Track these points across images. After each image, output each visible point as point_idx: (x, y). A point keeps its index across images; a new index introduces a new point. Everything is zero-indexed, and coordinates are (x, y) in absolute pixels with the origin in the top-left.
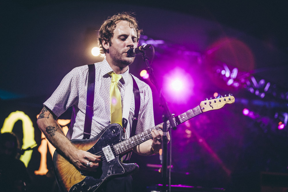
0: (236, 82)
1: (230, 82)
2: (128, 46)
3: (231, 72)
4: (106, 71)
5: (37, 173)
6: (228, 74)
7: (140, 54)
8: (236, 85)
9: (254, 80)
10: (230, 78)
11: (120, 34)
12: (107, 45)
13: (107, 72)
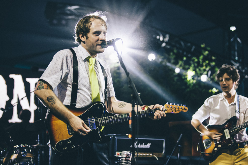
0: (168, 45)
1: (164, 45)
2: (101, 40)
3: (164, 37)
5: (10, 121)
6: (161, 39)
8: (168, 47)
9: (182, 43)
10: (163, 42)
11: (95, 30)
12: (84, 38)
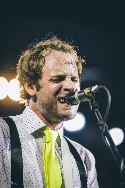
4: (34, 127)
7: (86, 100)
13: (37, 127)
